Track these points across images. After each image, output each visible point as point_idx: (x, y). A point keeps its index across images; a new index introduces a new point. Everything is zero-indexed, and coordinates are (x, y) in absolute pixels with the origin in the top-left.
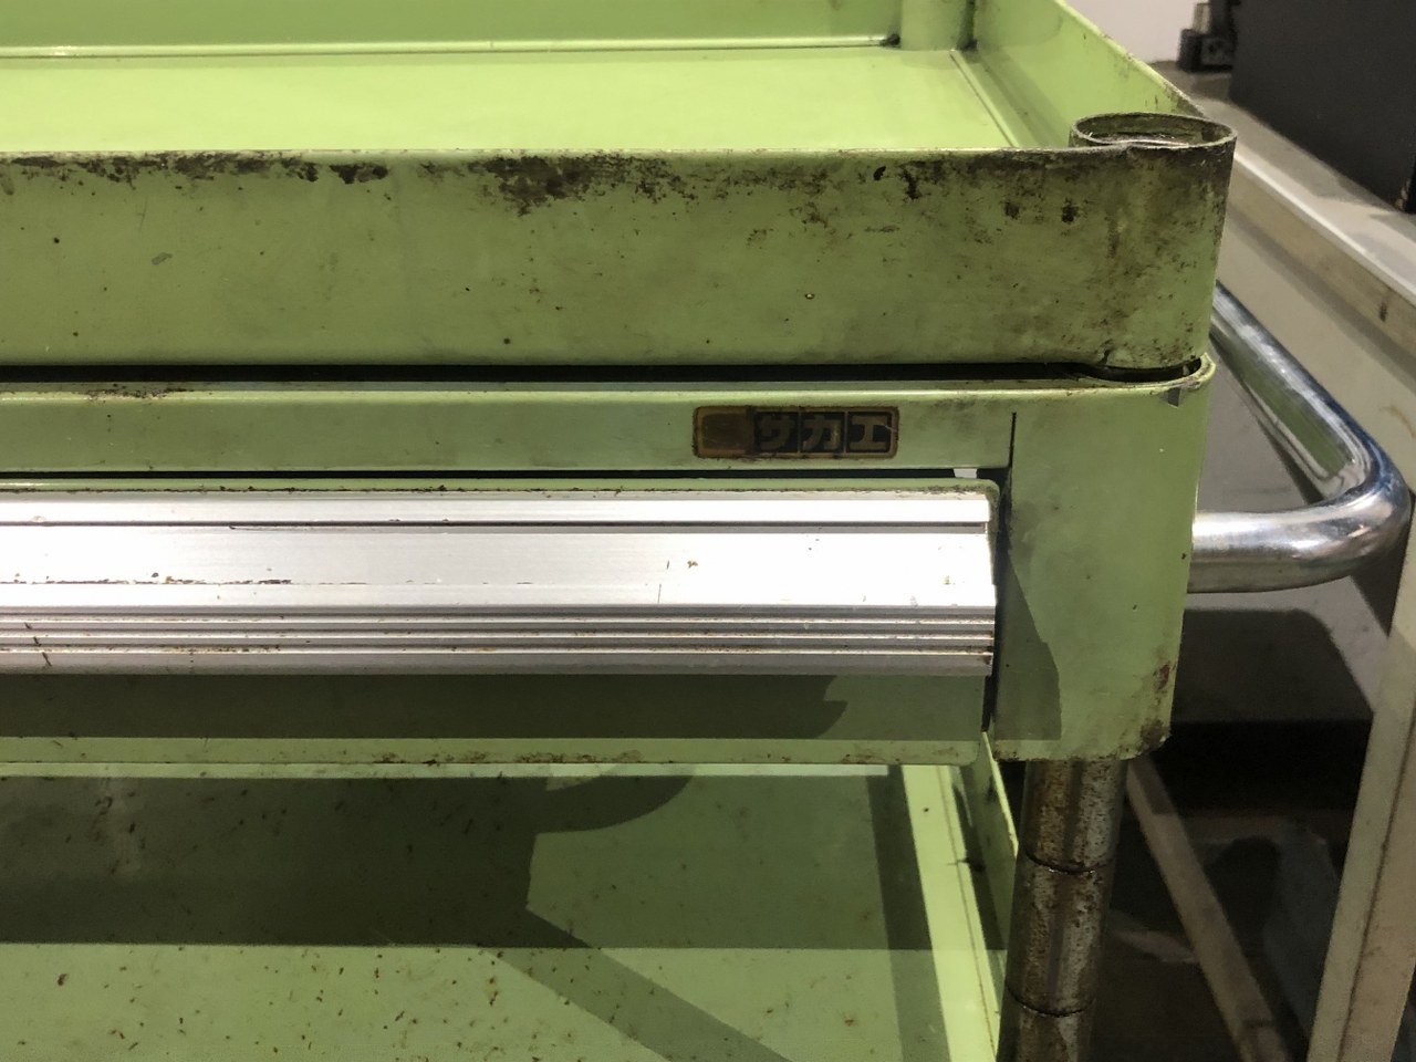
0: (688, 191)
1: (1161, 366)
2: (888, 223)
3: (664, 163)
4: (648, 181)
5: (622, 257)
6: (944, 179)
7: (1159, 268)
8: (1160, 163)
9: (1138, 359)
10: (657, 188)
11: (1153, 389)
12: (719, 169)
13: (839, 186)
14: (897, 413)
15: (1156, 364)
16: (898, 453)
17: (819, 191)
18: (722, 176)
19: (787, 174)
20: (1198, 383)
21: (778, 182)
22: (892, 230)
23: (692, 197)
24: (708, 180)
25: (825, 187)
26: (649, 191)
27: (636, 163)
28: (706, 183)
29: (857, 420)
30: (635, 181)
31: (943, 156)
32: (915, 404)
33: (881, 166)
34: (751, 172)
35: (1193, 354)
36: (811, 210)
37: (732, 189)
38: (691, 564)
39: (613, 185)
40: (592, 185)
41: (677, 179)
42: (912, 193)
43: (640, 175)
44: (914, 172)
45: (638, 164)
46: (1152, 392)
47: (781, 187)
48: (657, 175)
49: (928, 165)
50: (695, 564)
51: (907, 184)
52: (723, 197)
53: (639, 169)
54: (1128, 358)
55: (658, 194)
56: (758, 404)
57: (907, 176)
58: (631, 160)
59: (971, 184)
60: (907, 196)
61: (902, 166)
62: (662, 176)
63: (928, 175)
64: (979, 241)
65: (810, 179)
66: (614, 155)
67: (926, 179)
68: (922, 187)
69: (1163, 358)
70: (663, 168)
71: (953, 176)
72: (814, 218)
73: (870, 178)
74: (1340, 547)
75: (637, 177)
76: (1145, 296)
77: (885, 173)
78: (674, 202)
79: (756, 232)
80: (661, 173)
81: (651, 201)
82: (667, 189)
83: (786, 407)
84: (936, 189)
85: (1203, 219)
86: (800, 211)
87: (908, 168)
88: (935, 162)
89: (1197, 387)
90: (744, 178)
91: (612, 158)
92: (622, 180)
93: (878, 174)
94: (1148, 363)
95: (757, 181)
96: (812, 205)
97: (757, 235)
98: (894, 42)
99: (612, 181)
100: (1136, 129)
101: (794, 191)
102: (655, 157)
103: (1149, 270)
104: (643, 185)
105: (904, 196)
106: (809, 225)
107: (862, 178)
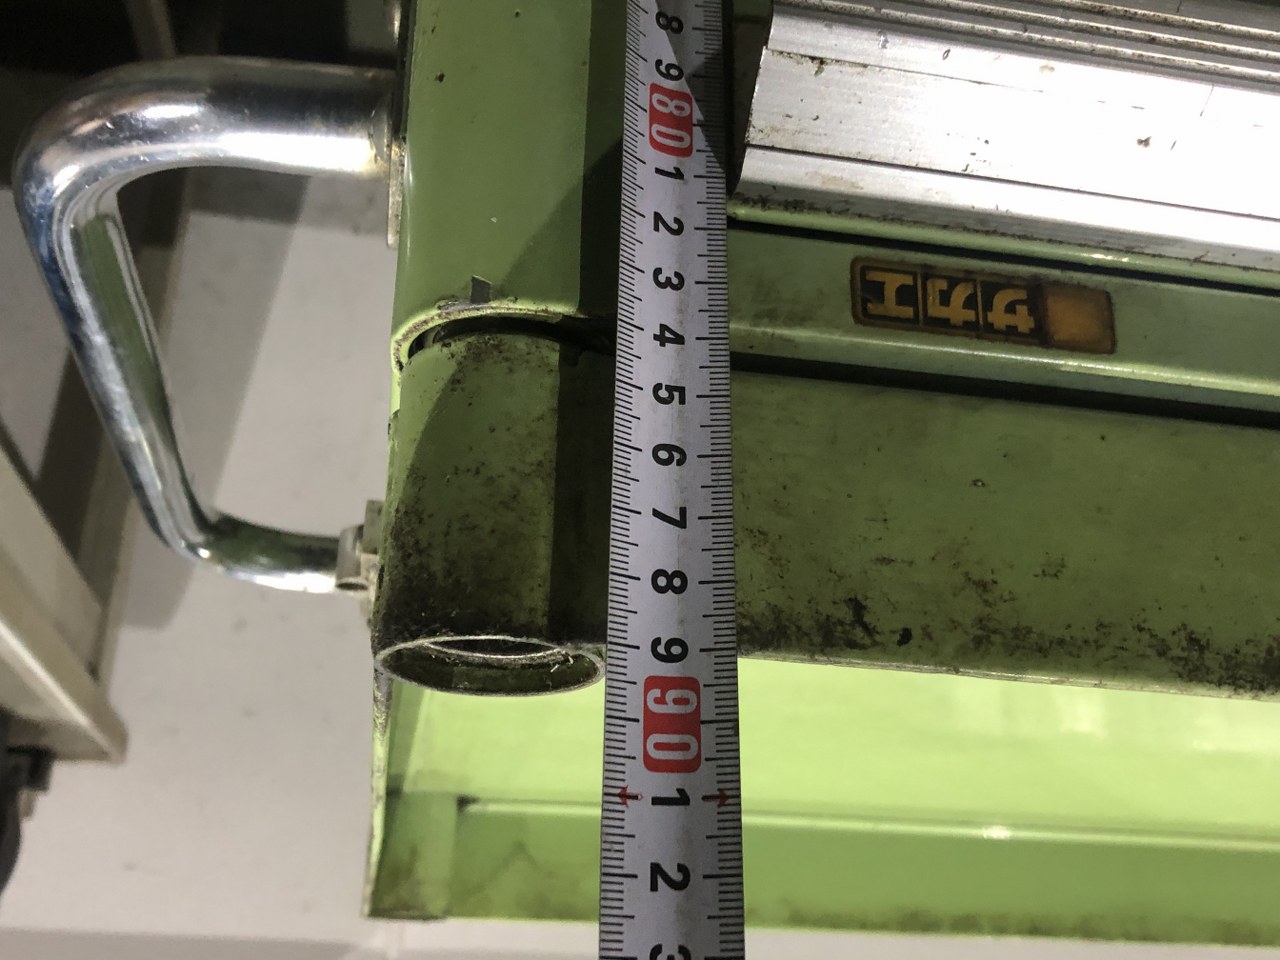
0: (1146, 637)
1: (500, 336)
2: (886, 570)
3: (1180, 676)
4: (1195, 654)
5: (1217, 559)
6: (817, 621)
7: (513, 470)
8: (522, 618)
9: (533, 349)
10: (1184, 643)
11: (511, 305)
12: (1111, 662)
13: (954, 625)
14: (855, 315)
15: (508, 339)
16: (850, 262)
17: (981, 621)
18: (1106, 652)
19: (1024, 648)
20: (440, 308)
21: (1034, 637)
22: (878, 559)
23: (1141, 629)
24: (1122, 648)
25: (973, 626)
26: (1192, 640)
27: (1215, 677)
28: (1125, 645)
29: (908, 312)
30: (1210, 656)
31: (823, 652)
32: (832, 325)
33: (903, 648)
34: (1070, 654)
35: (445, 350)
36: (989, 597)
37: (1092, 635)
38: (1145, 142)
39: (1237, 652)
40: (1263, 655)
41: (1162, 653)
42: (858, 607)
43: (1208, 663)
44: (859, 633)
45: (1211, 677)
46: (515, 300)
47: (1029, 631)
48: (1185, 659)
49: (841, 642)
50: (1140, 142)
51: (867, 619)
52: (1101, 625)
53: (1208, 670)
54: (545, 352)
55: (1183, 634)
56: (1034, 348)
57: (869, 630)
58: (1220, 683)
59: (780, 611)
60: (864, 603)
61: (875, 644)
62: (1180, 659)
63: (839, 628)
64: (761, 533)
65: (996, 638)
66: (1241, 691)
67: (841, 623)
68: (845, 613)
69: (496, 347)
70: (1179, 668)
71: (807, 624)
72: (983, 586)
73: (916, 632)
74: (121, 106)
75: (1210, 659)
76: (530, 435)
77: (897, 637)
78: (1163, 625)
79: (1056, 575)
80: (1183, 663)
81: (1189, 629)
82: (1172, 640)
83: (1000, 341)
84: (826, 609)
85: (447, 534)
86: (1001, 597)
87: (867, 641)
88: (833, 646)
89: (442, 303)
90: (1080, 648)
91: (1241, 687)
92: (1228, 658)
93: (906, 637)
94: (521, 343)
95: (1061, 642)
96: (986, 602)
97: (1054, 570)
98: (463, 802)
99: (1240, 658)
100: (481, 673)
101: (1013, 624)
102: (1192, 685)
103: (527, 470)
104: (1202, 649)
105: (867, 603)
106: (988, 577)
107: (927, 634)
